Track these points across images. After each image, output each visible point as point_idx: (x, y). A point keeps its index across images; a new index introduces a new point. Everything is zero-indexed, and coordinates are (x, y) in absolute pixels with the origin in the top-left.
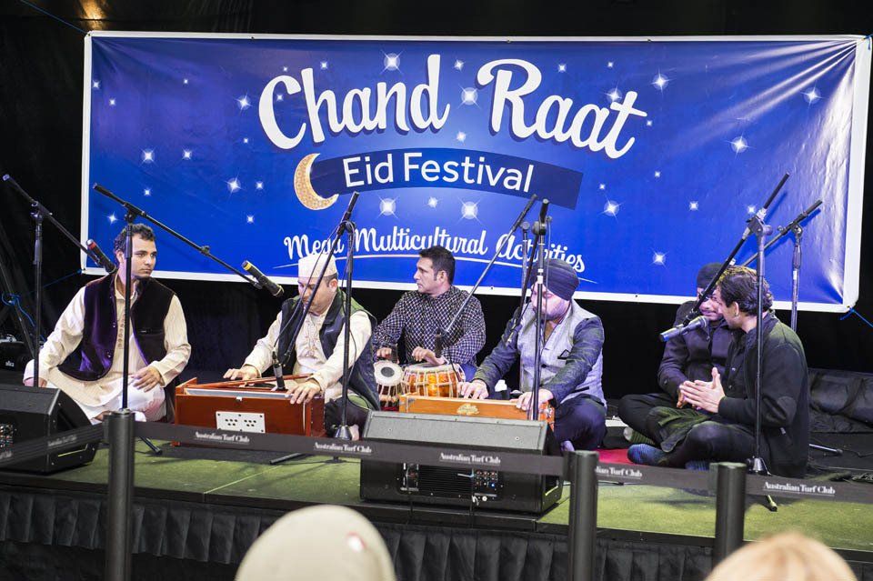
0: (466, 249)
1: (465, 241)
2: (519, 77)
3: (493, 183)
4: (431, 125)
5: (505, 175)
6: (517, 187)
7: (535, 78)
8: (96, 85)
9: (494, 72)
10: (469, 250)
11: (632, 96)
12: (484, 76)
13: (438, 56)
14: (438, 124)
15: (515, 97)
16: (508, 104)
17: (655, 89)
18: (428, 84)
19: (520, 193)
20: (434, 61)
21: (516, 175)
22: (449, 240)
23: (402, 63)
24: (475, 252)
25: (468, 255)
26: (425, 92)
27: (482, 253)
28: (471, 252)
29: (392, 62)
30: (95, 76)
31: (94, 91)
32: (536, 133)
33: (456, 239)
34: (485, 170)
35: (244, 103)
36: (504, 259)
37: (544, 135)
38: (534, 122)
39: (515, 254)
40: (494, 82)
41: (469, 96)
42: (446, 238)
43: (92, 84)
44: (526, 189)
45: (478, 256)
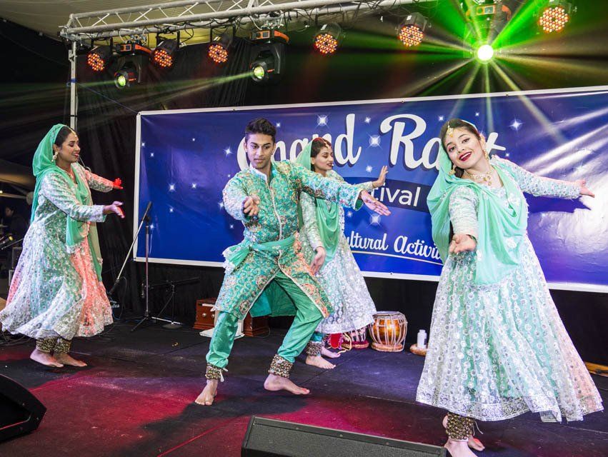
0: (373, 246)
1: (372, 240)
2: (410, 126)
3: (391, 200)
4: (348, 162)
5: (400, 194)
6: (409, 203)
7: (421, 126)
8: (143, 144)
9: (392, 124)
10: (375, 247)
11: (494, 136)
12: (385, 127)
13: (353, 115)
14: (353, 161)
15: (407, 140)
16: (402, 145)
17: (512, 130)
18: (346, 134)
19: (411, 207)
20: (351, 119)
21: (408, 195)
22: (361, 240)
23: (329, 121)
24: (380, 248)
25: (374, 251)
26: (345, 140)
27: (384, 249)
28: (376, 249)
29: (323, 120)
30: (143, 139)
31: (142, 148)
32: (422, 165)
33: (366, 239)
34: (385, 191)
35: (228, 151)
36: (400, 254)
37: (428, 166)
38: (421, 157)
39: (408, 250)
40: (392, 130)
41: (375, 141)
42: (359, 239)
43: (141, 144)
44: (415, 205)
45: (382, 251)
